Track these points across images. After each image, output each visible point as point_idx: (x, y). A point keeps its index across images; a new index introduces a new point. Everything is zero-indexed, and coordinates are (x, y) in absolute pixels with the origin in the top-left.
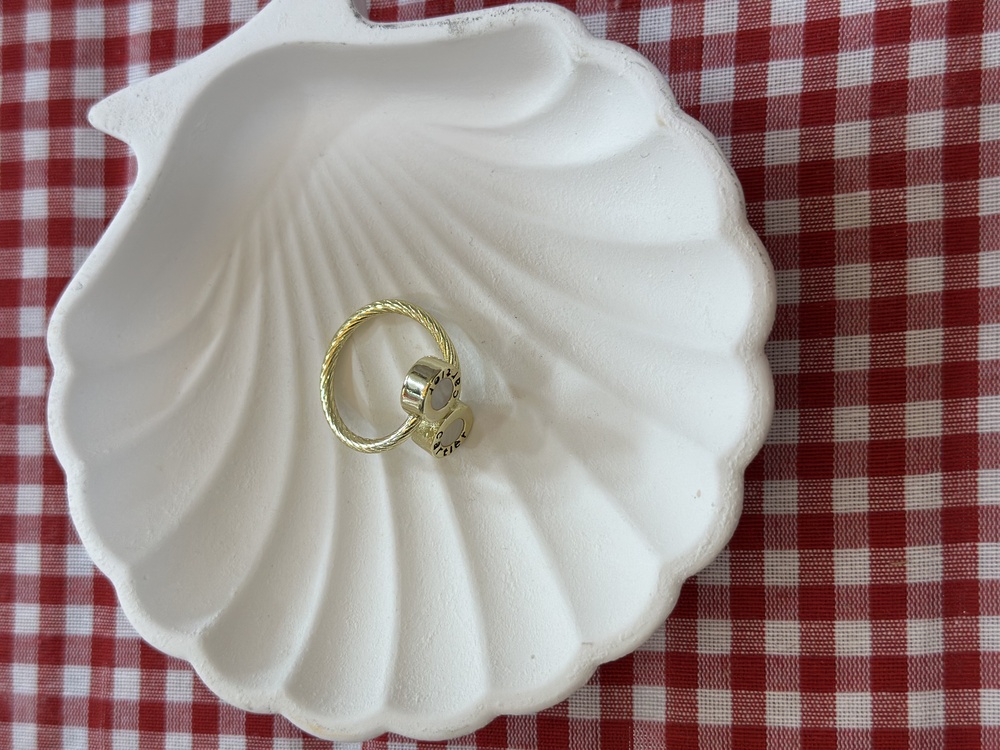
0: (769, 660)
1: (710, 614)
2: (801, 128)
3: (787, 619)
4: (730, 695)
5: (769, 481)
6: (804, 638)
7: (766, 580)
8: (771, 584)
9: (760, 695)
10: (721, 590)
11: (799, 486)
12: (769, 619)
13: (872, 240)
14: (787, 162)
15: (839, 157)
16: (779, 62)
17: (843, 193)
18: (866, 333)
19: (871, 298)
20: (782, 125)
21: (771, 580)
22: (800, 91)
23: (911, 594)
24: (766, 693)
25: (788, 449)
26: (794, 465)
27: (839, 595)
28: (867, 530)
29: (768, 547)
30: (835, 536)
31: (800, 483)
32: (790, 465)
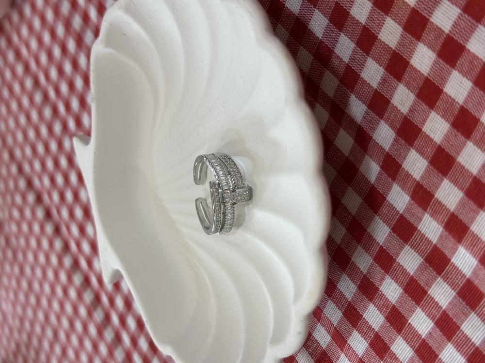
0: (408, 115)
1: (374, 129)
3: (396, 89)
4: (414, 151)
5: (336, 48)
6: (408, 86)
7: (374, 86)
8: (376, 85)
9: (422, 134)
10: (367, 114)
11: (345, 35)
12: (391, 99)
23: (419, 8)
24: (423, 130)
25: (328, 28)
26: (335, 30)
27: (400, 51)
28: (380, 11)
29: (361, 72)
30: (373, 32)
31: (344, 32)
32: (334, 32)
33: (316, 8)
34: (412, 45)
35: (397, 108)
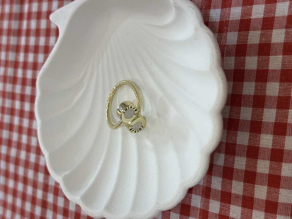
1: (214, 199)
2: (261, 30)
3: (237, 206)
5: (237, 157)
8: (233, 192)
10: (218, 191)
11: (246, 160)
12: (232, 204)
13: (281, 75)
14: (255, 43)
15: (273, 42)
16: (256, 6)
17: (273, 56)
18: (275, 108)
19: (278, 96)
20: (255, 29)
21: (234, 191)
22: (262, 17)
23: (280, 206)
25: (244, 147)
26: (245, 152)
27: (255, 201)
28: (267, 180)
29: (234, 180)
30: (256, 180)
31: (247, 159)
32: (244, 152)
33: (250, 132)
34: (261, 208)
35: (230, 210)
